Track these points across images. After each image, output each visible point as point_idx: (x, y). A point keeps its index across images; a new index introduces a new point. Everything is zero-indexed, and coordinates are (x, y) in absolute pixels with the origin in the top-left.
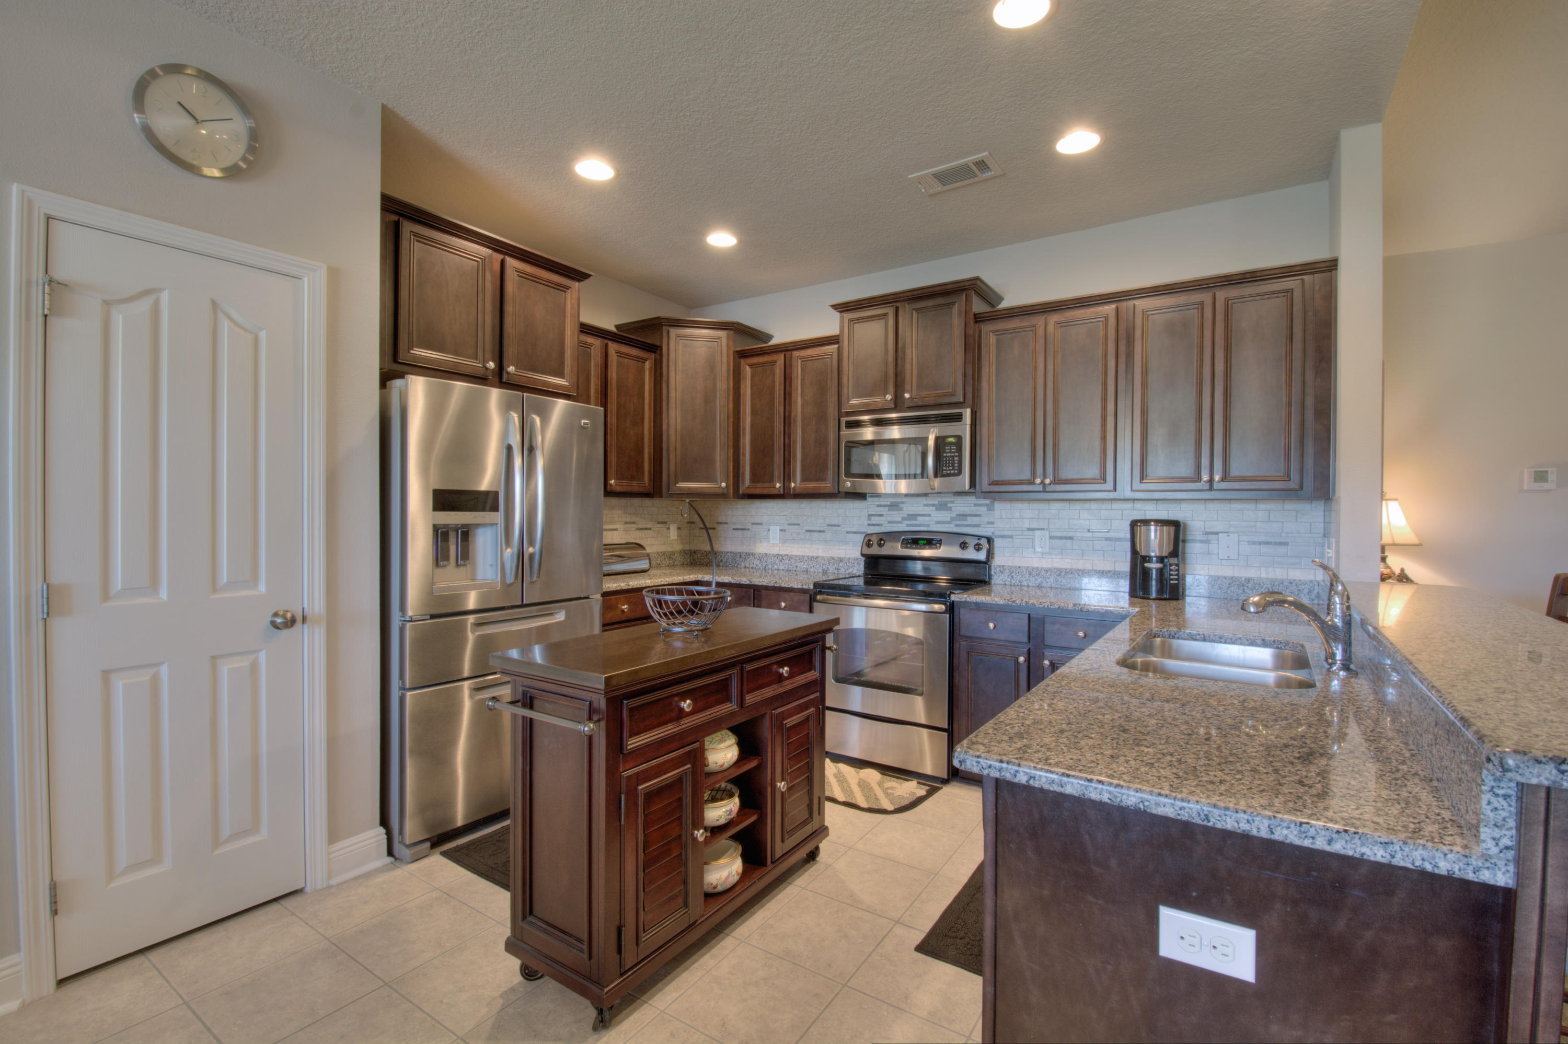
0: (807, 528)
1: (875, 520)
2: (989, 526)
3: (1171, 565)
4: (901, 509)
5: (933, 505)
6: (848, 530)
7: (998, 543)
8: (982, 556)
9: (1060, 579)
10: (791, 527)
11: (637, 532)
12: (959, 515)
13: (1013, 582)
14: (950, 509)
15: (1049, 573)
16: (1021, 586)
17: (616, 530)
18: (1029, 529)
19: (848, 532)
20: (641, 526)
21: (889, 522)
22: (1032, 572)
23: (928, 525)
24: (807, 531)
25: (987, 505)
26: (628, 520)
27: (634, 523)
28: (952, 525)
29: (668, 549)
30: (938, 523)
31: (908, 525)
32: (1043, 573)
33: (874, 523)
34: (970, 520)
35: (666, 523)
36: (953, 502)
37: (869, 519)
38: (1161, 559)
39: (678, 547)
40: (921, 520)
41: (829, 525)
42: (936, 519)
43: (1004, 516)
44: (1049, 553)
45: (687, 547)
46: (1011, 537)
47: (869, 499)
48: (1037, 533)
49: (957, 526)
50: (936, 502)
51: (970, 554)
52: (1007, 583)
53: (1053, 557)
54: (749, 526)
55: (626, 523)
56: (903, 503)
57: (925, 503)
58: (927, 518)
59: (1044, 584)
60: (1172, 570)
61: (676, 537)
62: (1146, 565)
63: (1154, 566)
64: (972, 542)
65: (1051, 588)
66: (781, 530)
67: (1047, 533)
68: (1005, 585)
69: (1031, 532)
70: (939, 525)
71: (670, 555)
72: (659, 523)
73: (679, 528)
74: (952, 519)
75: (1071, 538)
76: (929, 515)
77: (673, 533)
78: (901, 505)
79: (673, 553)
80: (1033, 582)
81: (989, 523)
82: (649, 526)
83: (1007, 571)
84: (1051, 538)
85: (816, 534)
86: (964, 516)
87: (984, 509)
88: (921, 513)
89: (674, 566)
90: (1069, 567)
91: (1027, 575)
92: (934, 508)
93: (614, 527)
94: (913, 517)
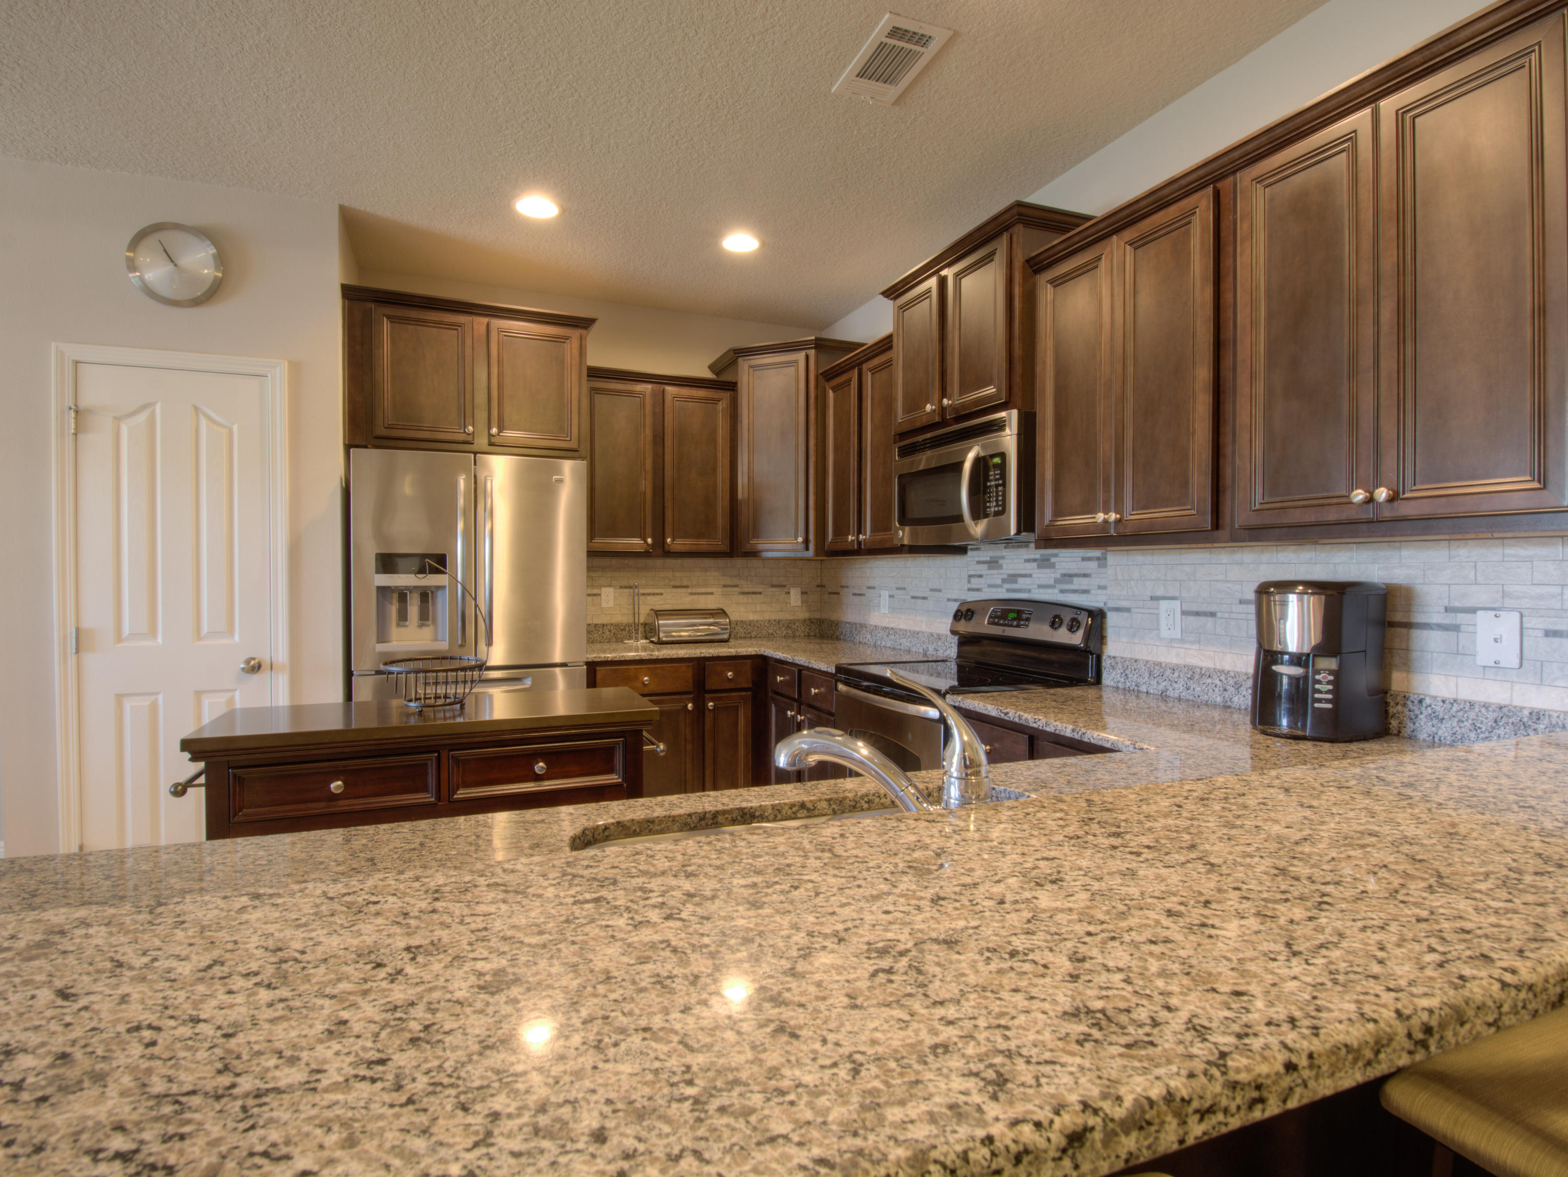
0: (913, 594)
1: (976, 583)
2: (1100, 591)
3: (1318, 672)
4: (1001, 567)
5: (1034, 560)
6: (949, 596)
7: (1112, 620)
8: (1076, 639)
9: (1192, 684)
10: (899, 592)
11: (741, 597)
12: (1064, 575)
13: (1128, 684)
14: (1053, 566)
15: (1176, 674)
16: (1139, 691)
17: (712, 593)
18: (1152, 598)
19: (949, 600)
20: (746, 590)
21: (990, 586)
22: (1157, 670)
23: (1029, 591)
24: (913, 597)
25: (1098, 559)
26: (728, 582)
27: (736, 586)
28: (1056, 591)
29: (788, 617)
30: (1040, 586)
31: (1008, 590)
32: (1168, 672)
33: (974, 586)
34: (1079, 583)
35: (784, 586)
36: (1056, 555)
37: (969, 582)
38: (1298, 660)
39: (803, 615)
40: (1022, 583)
41: (932, 590)
42: (1038, 582)
43: (1120, 578)
44: (1182, 640)
45: (817, 615)
46: (1128, 610)
47: (970, 553)
48: (1164, 605)
49: (1062, 591)
50: (1038, 556)
51: (1063, 636)
52: (1120, 685)
53: (1187, 646)
54: (864, 591)
55: (725, 586)
56: (1003, 558)
57: (1026, 557)
58: (1028, 580)
59: (1170, 693)
60: (1319, 682)
61: (799, 603)
62: (1274, 668)
63: (1286, 671)
64: (1067, 617)
65: (1179, 699)
66: (891, 596)
67: (1176, 605)
68: (1118, 688)
69: (1154, 603)
70: (1041, 591)
71: (789, 624)
72: (773, 586)
73: (802, 593)
74: (1057, 581)
75: (1213, 614)
76: (1030, 576)
77: (795, 598)
78: (1001, 562)
79: (794, 622)
80: (1155, 687)
81: (1100, 587)
82: (756, 590)
83: (1120, 666)
84: (1184, 613)
85: (920, 601)
86: (1068, 577)
87: (1093, 565)
88: (1023, 572)
89: (794, 637)
90: (1210, 665)
91: (1147, 675)
92: (1035, 565)
93: (709, 590)
94: (1013, 578)
